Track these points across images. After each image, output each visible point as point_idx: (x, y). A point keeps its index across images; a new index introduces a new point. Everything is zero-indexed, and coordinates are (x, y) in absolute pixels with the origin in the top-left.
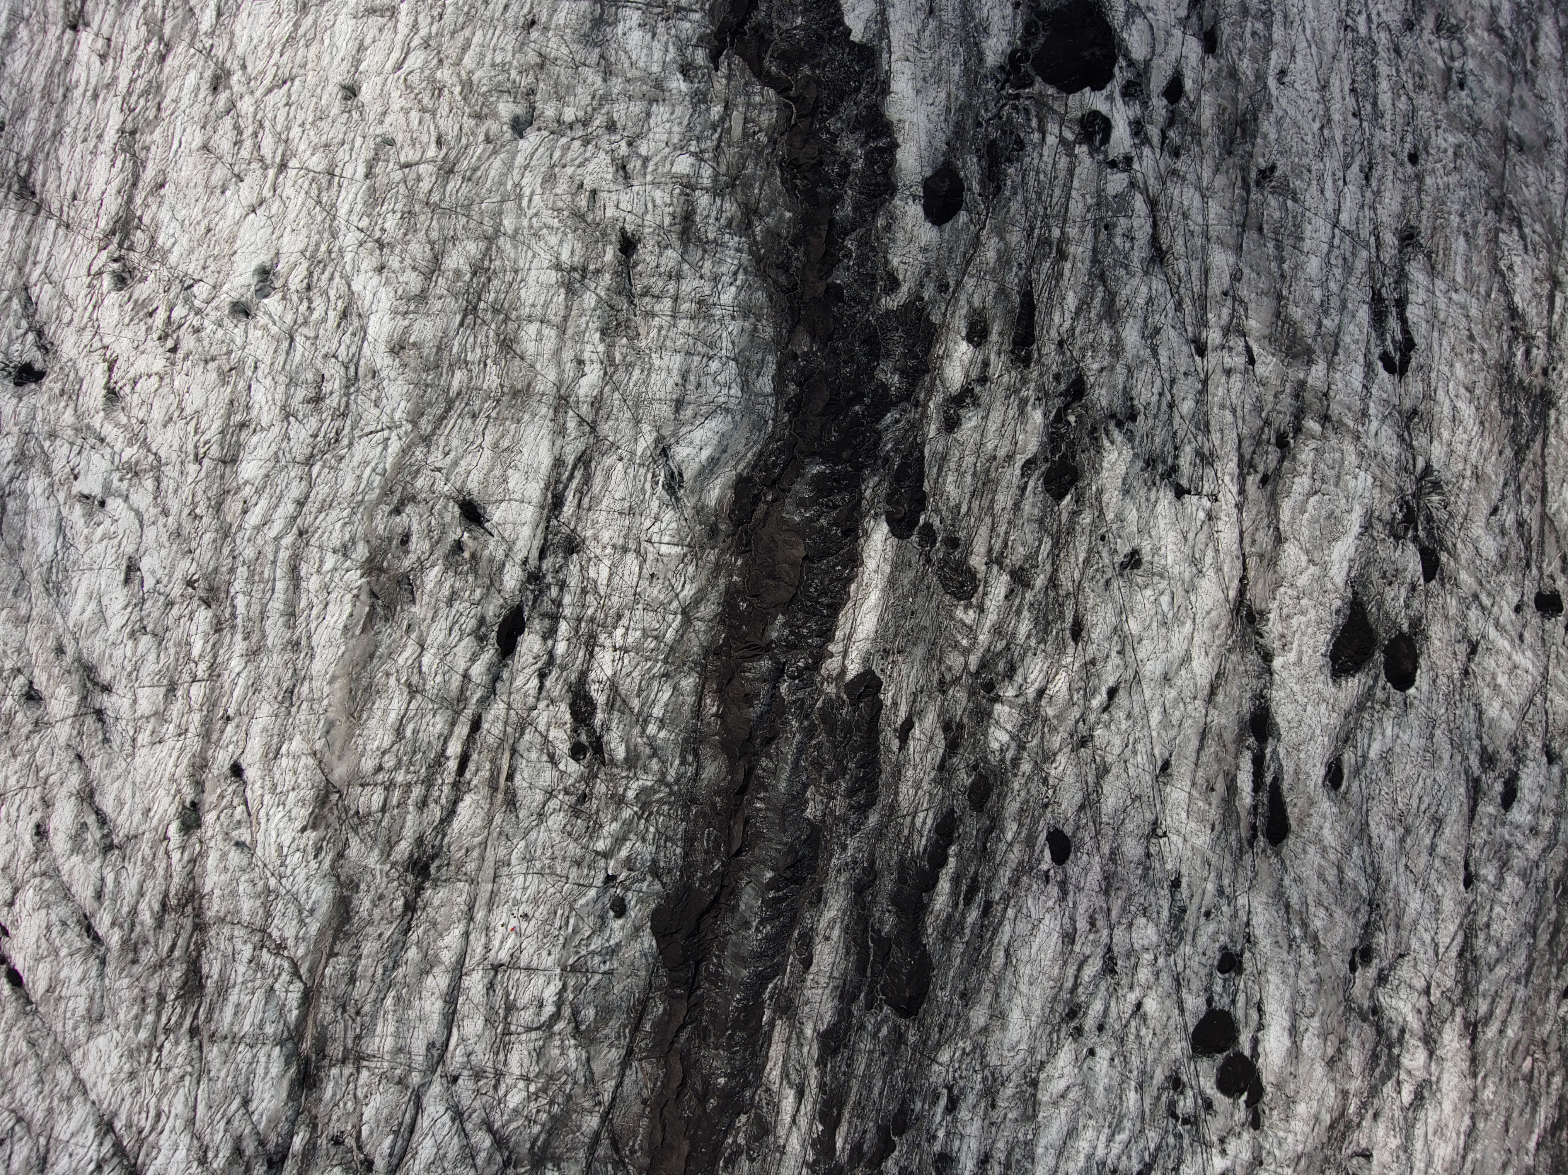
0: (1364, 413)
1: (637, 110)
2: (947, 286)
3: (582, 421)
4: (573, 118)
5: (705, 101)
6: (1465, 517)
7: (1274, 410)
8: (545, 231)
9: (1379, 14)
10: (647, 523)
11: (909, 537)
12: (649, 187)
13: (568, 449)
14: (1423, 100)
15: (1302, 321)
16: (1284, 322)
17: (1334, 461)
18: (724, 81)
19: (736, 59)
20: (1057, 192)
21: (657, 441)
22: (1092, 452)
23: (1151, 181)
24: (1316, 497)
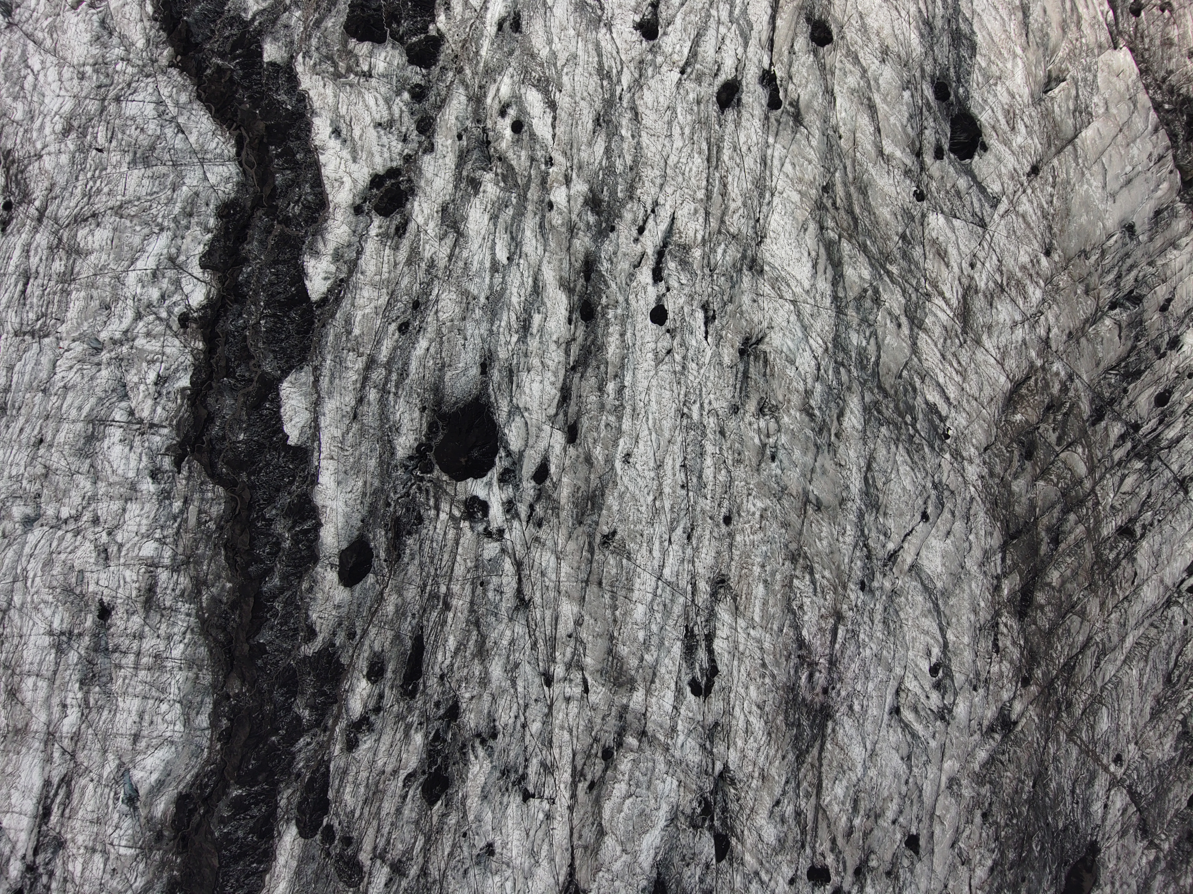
0: (673, 729)
1: (115, 508)
2: (354, 634)
3: (64, 752)
4: (67, 515)
5: (168, 498)
6: (752, 810)
7: (601, 729)
8: (42, 605)
9: (710, 403)
10: (110, 831)
11: (312, 837)
12: (121, 568)
13: (54, 773)
14: (739, 472)
15: (628, 657)
16: (613, 658)
17: (647, 769)
18: (184, 482)
19: (195, 463)
20: (446, 557)
21: (121, 765)
22: (461, 765)
23: (518, 547)
24: (631, 800)
